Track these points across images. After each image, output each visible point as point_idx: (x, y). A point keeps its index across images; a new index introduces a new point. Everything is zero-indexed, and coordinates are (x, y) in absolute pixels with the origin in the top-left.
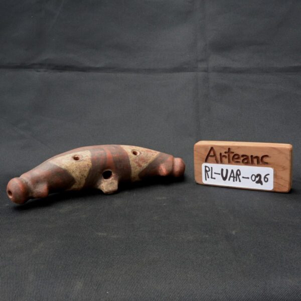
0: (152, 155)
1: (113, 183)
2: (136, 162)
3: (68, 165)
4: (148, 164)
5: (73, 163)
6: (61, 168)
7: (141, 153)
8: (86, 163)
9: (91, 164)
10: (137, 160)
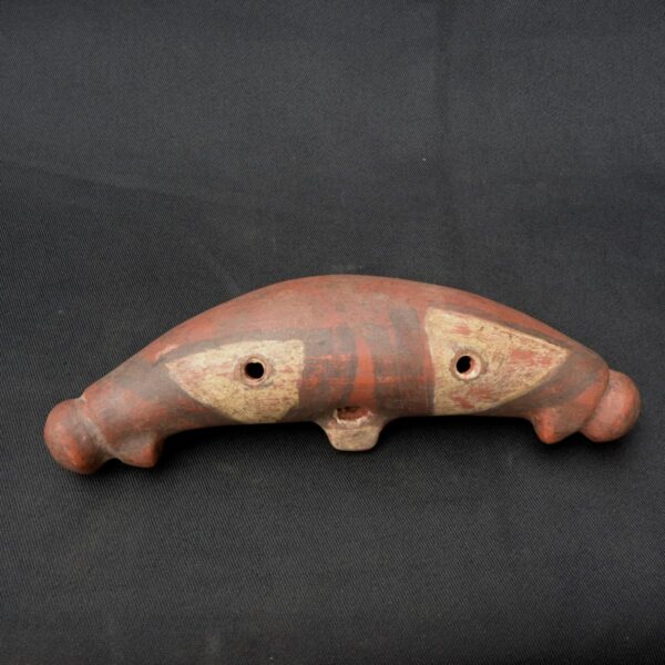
0: (528, 375)
1: (364, 433)
2: (457, 399)
3: (221, 396)
4: (497, 404)
5: (237, 391)
6: (197, 403)
7: (485, 370)
8: (280, 393)
9: (296, 397)
10: (462, 395)
